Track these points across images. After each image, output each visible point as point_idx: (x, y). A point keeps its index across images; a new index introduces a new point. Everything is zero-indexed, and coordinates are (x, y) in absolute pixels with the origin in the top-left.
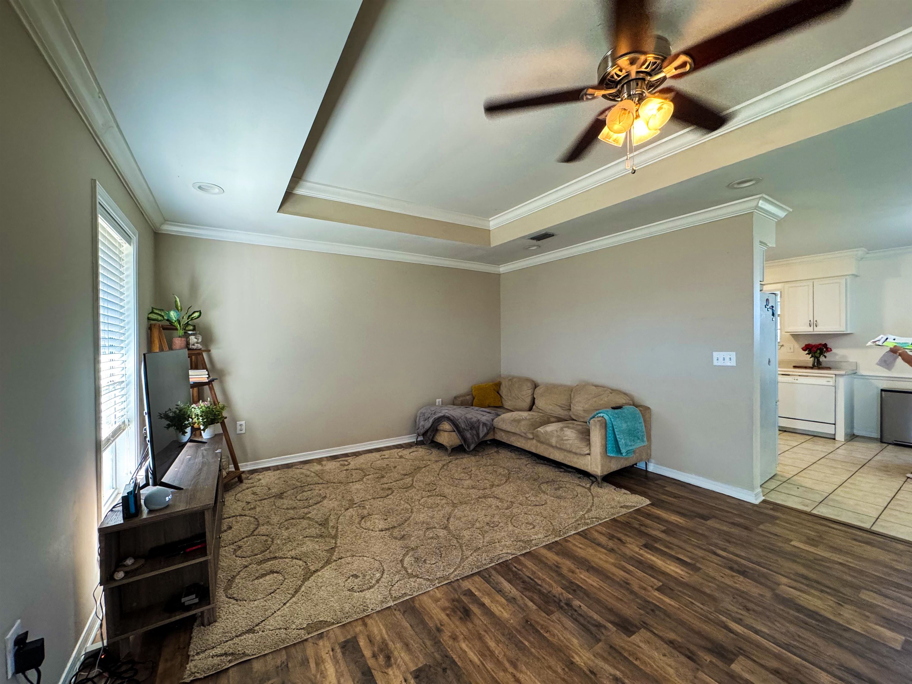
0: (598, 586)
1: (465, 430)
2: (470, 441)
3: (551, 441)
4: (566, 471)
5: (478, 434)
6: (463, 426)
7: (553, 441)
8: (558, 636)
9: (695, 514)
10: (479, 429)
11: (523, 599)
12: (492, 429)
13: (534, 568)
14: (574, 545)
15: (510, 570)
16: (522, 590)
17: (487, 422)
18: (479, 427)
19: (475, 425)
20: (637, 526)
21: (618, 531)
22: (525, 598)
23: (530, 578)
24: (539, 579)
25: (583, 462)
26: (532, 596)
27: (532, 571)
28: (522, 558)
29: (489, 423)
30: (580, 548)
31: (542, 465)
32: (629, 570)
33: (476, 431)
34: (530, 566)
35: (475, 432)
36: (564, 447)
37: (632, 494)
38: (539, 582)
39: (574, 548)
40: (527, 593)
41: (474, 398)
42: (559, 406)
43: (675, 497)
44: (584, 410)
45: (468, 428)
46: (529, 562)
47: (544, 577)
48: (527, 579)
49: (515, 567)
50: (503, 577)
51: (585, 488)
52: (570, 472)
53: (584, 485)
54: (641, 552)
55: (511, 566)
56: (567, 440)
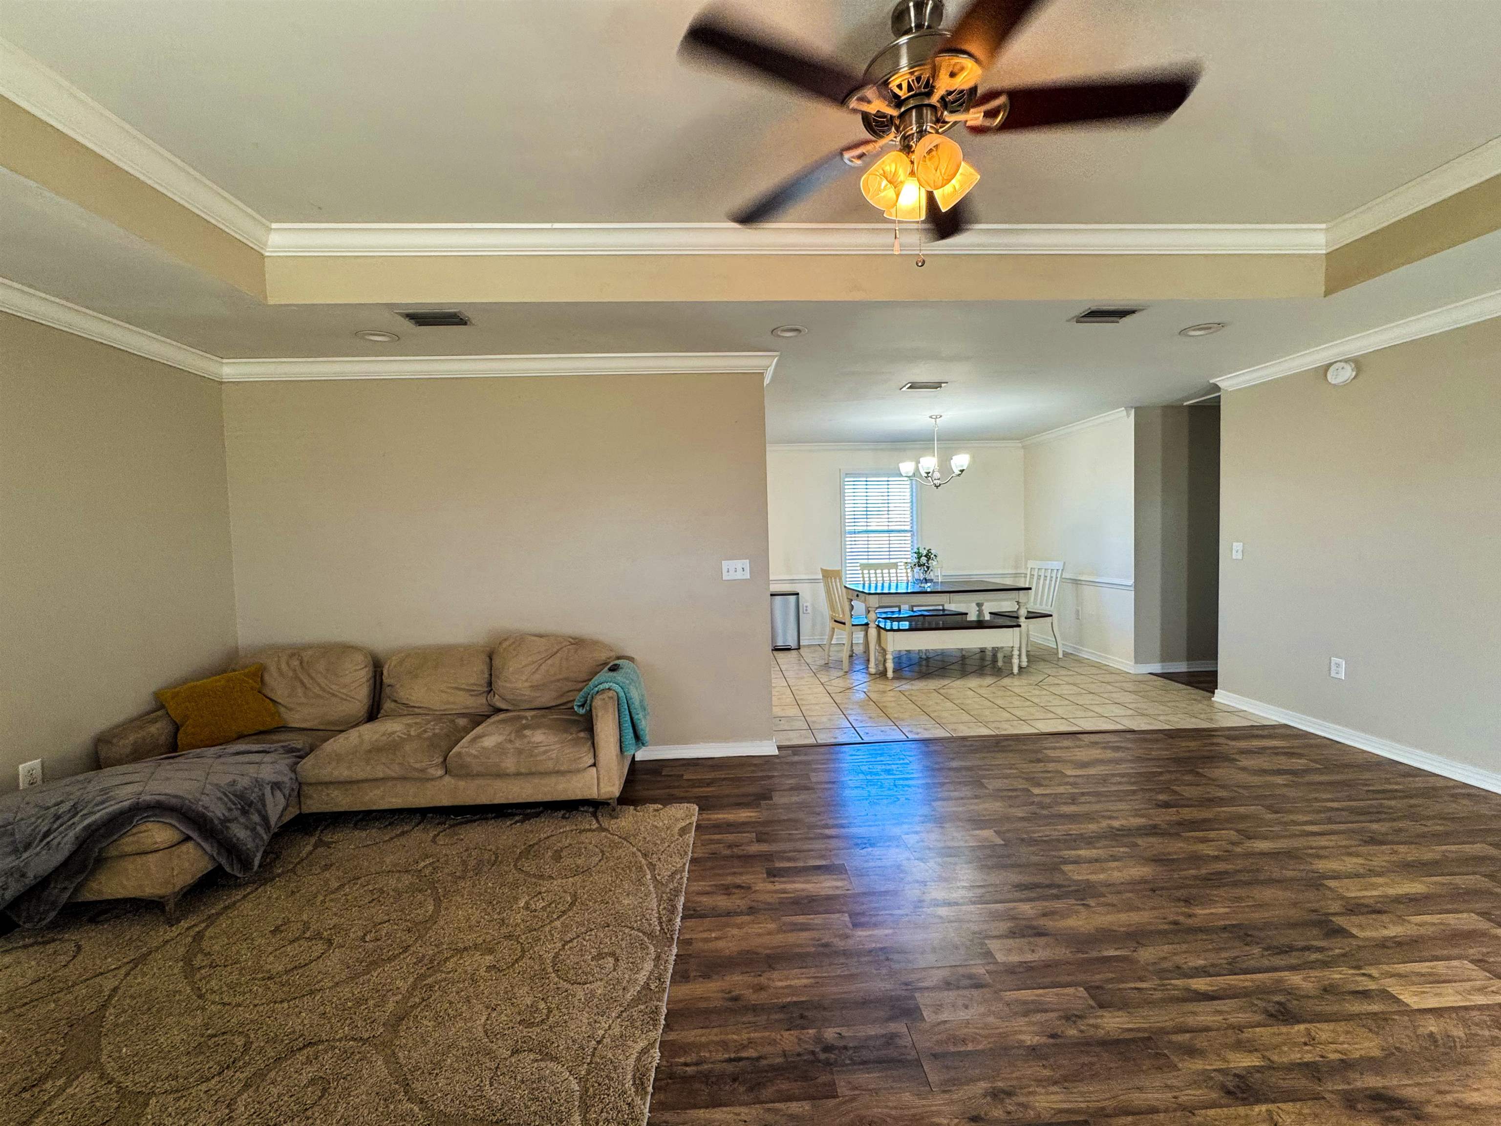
0: (812, 980)
1: (229, 821)
2: (250, 845)
3: (503, 765)
4: (527, 818)
5: (265, 819)
6: (217, 810)
7: (509, 764)
8: (889, 1116)
9: (752, 798)
10: (264, 805)
11: (776, 1111)
12: (299, 790)
13: (713, 1035)
14: (706, 940)
15: (686, 1079)
16: (752, 1095)
17: (280, 778)
18: (262, 799)
19: (253, 797)
20: (727, 852)
21: (719, 875)
22: (777, 1105)
23: (730, 1060)
24: (744, 1047)
25: (580, 785)
26: (778, 1091)
27: (717, 1043)
28: (672, 1036)
29: (286, 779)
30: (716, 939)
31: (468, 826)
32: (802, 924)
33: (259, 812)
34: (703, 1039)
35: (256, 818)
36: (541, 768)
37: (665, 806)
38: (751, 1053)
39: (711, 946)
40: (768, 1092)
41: (177, 728)
42: (464, 690)
43: (708, 785)
44: (531, 686)
45: (236, 813)
46: (693, 1033)
47: (745, 1036)
48: (730, 1068)
49: (686, 1064)
50: (695, 1107)
51: (594, 831)
52: (537, 815)
53: (588, 827)
54: (778, 886)
55: (679, 1070)
56: (545, 752)
